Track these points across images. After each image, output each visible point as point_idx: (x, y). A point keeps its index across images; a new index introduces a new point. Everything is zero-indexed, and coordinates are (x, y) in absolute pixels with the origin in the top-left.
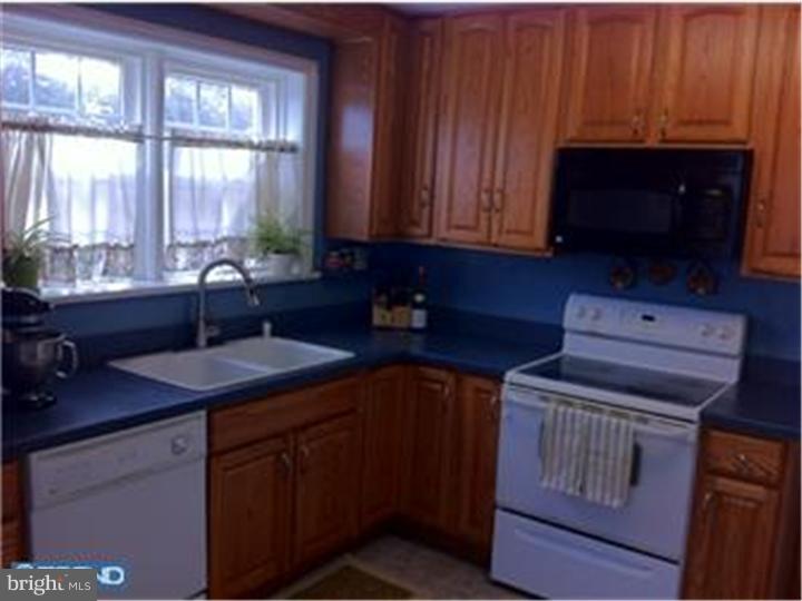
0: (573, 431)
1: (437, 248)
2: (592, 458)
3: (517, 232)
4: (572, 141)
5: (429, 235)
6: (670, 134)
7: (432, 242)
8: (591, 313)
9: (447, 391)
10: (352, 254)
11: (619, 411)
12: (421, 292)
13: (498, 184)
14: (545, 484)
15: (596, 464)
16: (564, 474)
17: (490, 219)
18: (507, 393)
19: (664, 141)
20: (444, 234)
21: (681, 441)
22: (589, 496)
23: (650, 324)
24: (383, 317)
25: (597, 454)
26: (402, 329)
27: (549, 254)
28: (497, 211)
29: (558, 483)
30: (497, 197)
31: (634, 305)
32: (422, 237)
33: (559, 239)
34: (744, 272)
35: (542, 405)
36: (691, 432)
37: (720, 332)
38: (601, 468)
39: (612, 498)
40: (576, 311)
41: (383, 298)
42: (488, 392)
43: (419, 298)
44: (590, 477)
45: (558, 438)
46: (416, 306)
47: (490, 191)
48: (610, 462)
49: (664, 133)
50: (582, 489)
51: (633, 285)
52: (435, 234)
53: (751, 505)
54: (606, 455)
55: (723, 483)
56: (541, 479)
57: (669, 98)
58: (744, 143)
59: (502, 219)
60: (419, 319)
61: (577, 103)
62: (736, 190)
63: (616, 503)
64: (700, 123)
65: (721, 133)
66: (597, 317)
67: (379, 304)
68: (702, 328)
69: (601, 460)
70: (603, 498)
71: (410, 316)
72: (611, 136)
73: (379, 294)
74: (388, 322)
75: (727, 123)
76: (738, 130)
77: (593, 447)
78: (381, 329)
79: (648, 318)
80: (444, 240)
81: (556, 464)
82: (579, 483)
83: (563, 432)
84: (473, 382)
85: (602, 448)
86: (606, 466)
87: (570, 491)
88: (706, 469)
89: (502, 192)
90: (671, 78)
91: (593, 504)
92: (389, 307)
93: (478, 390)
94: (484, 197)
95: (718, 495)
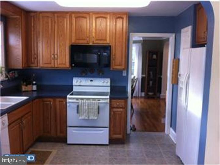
0: (85, 106)
1: (39, 69)
2: (90, 110)
3: (62, 64)
4: (73, 43)
5: (37, 66)
6: (95, 42)
7: (38, 68)
8: (79, 81)
9: (51, 103)
10: (14, 73)
11: (94, 99)
12: (35, 81)
13: (56, 53)
14: (80, 118)
15: (91, 111)
16: (84, 115)
17: (54, 61)
18: (68, 100)
19: (93, 43)
20: (41, 65)
21: (107, 103)
22: (90, 118)
23: (92, 82)
24: (25, 89)
25: (91, 109)
26: (30, 91)
27: (70, 69)
28: (56, 59)
29: (83, 117)
30: (56, 56)
31: (88, 78)
32: (36, 66)
33: (73, 65)
34: (111, 69)
35: (78, 101)
36: (108, 101)
37: (106, 82)
38: (92, 112)
39: (95, 117)
40: (76, 81)
41: (25, 83)
42: (62, 101)
43: (34, 82)
44: (90, 114)
45: (82, 107)
46: (33, 84)
47: (54, 55)
48: (94, 110)
49: (93, 42)
50: (89, 117)
51: (86, 74)
52: (39, 66)
53: (120, 113)
54: (93, 109)
55: (115, 110)
56: (79, 117)
57: (94, 34)
58: (109, 44)
59: (57, 61)
60: (35, 88)
61: (74, 35)
62: (109, 53)
63: (96, 118)
64: (101, 40)
65: (105, 42)
66: (81, 82)
67: (24, 85)
68: (103, 81)
69: (92, 110)
70: (93, 118)
71: (32, 87)
72: (82, 42)
73: (23, 83)
74: (26, 90)
75: (106, 40)
76: (108, 41)
77: (90, 108)
78: (25, 92)
79: (91, 81)
80: (42, 67)
81: (82, 113)
82: (88, 116)
83: (83, 106)
84: (58, 100)
85: (92, 107)
86: (93, 111)
87: (86, 118)
88: (111, 108)
89: (57, 55)
90: (94, 30)
91: (91, 120)
92: (26, 86)
93: (60, 101)
94: (52, 56)
95: (114, 112)
